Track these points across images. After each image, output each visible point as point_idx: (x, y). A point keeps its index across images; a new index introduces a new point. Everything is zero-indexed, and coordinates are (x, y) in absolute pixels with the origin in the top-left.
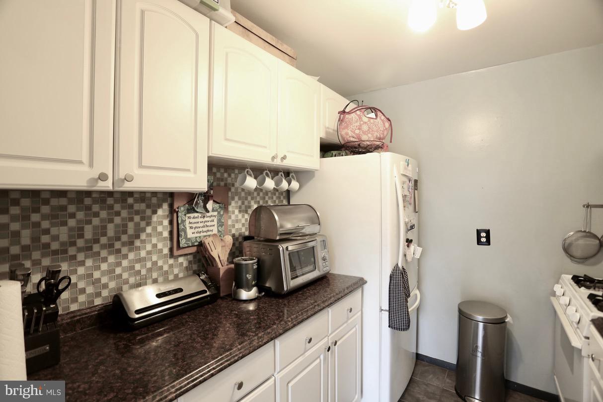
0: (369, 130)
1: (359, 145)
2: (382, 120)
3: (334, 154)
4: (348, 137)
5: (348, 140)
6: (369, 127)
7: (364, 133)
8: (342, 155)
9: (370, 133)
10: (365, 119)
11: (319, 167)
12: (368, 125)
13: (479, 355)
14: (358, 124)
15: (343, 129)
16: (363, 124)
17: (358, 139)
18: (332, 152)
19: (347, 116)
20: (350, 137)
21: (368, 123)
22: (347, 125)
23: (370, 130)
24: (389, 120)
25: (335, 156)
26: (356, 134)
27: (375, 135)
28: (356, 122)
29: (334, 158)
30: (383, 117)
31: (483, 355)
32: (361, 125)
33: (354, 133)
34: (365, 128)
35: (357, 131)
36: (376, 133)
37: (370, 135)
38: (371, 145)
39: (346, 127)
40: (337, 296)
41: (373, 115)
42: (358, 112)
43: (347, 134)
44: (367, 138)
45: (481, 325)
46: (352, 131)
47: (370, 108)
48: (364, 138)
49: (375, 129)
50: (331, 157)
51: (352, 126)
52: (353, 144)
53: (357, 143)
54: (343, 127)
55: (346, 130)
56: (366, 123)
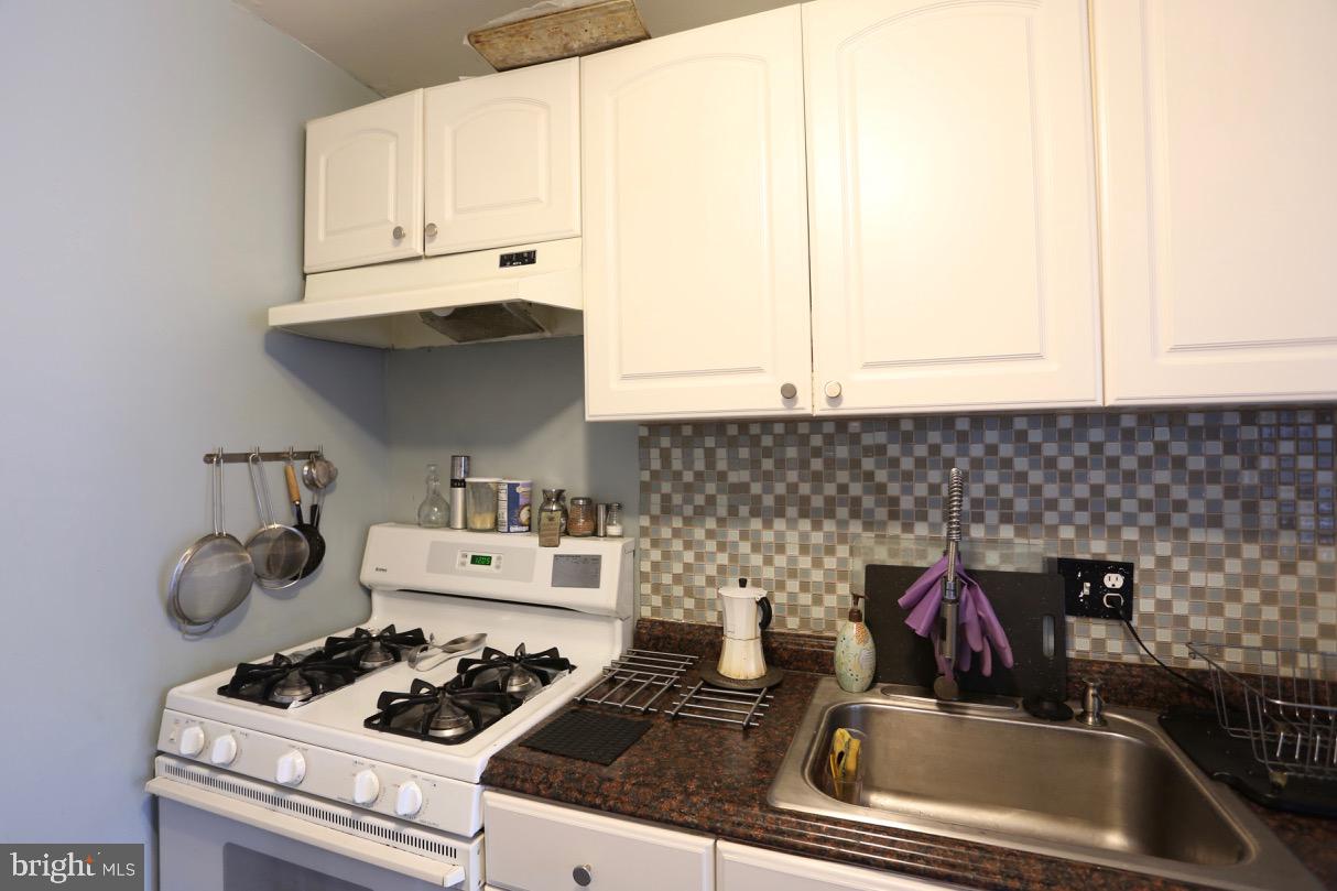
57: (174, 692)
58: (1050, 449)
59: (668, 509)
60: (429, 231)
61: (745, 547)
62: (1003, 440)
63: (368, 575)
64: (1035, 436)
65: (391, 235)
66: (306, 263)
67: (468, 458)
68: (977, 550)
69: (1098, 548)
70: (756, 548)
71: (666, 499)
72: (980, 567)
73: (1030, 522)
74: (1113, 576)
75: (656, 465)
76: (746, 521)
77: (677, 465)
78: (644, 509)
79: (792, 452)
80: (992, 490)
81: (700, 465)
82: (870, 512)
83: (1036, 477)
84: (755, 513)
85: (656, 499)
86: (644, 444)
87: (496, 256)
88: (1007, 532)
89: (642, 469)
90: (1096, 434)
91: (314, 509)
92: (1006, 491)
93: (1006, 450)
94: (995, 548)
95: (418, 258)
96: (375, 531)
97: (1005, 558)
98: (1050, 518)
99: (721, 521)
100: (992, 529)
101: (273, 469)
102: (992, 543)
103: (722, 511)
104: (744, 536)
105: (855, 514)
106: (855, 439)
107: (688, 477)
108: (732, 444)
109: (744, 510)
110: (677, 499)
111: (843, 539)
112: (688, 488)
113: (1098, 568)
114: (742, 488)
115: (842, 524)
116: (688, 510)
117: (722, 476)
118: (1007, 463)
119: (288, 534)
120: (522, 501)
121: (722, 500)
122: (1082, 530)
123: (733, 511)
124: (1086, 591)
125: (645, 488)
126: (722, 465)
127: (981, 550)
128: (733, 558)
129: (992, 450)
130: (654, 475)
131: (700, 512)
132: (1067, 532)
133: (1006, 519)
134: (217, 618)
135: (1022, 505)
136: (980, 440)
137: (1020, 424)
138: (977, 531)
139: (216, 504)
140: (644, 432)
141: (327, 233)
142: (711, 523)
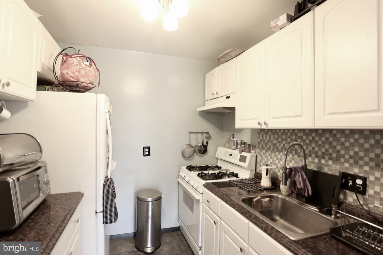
0: (85, 74)
1: (77, 85)
2: (94, 69)
3: (47, 88)
4: (68, 76)
5: (67, 79)
6: (86, 72)
7: (82, 76)
8: (54, 91)
9: (86, 77)
10: (83, 65)
11: (35, 98)
12: (85, 70)
13: (150, 221)
14: (78, 68)
15: (64, 69)
16: (82, 69)
17: (77, 80)
18: (45, 86)
19: (70, 59)
20: (70, 77)
21: (86, 68)
22: (69, 66)
23: (87, 75)
24: (98, 71)
25: (48, 90)
26: (76, 76)
27: (90, 79)
28: (76, 66)
29: (46, 92)
30: (95, 67)
31: (152, 220)
32: (80, 69)
33: (74, 74)
34: (83, 72)
35: (77, 74)
36: (90, 78)
37: (86, 79)
38: (88, 86)
39: (67, 68)
40: (70, 212)
41: (88, 63)
42: (78, 58)
43: (68, 74)
44: (84, 80)
45: (150, 203)
46: (72, 73)
47: (86, 58)
48: (82, 80)
49: (90, 75)
50: (44, 90)
51: (72, 69)
52: (71, 83)
53: (75, 83)
54: (64, 67)
55: (67, 71)
56: (84, 68)
57: (182, 167)
58: (343, 140)
59: (263, 148)
60: (217, 93)
61: (275, 158)
62: (330, 136)
63: (217, 156)
64: (338, 136)
65: (212, 95)
66: (205, 99)
67: (233, 135)
68: (322, 166)
69: (356, 171)
70: (277, 159)
71: (262, 146)
72: (323, 171)
73: (336, 160)
74: (359, 180)
75: (261, 138)
76: (275, 152)
77: (264, 138)
78: (259, 148)
79: (284, 137)
80: (327, 150)
81: (268, 139)
82: (299, 153)
83: (338, 148)
84: (277, 151)
85: (261, 145)
86: (259, 133)
87: (225, 97)
88: (330, 162)
89: (259, 139)
90: (357, 136)
91: (207, 143)
92: (331, 151)
93: (331, 139)
94: (327, 167)
95: (217, 98)
96: (219, 148)
97: (329, 170)
98: (342, 160)
99: (271, 152)
100: (326, 161)
101: (199, 135)
102: (327, 165)
103: (272, 150)
104: (275, 156)
105: (296, 153)
106: (296, 134)
107: (266, 141)
108: (274, 134)
109: (275, 150)
110: (264, 146)
111: (293, 159)
112: (266, 144)
113: (354, 177)
114: (275, 145)
115: (293, 155)
116: (266, 149)
117: (272, 142)
118: (331, 143)
119: (200, 146)
120: (238, 144)
121: (272, 147)
122: (351, 165)
123: (273, 150)
124: (351, 183)
125: (259, 143)
126: (272, 139)
127: (323, 167)
128: (273, 161)
129: (327, 139)
130: (261, 140)
131: (268, 149)
132: (347, 165)
133: (330, 159)
134: (189, 158)
135: (334, 155)
136: (324, 136)
137: (335, 132)
138: (323, 161)
139: (190, 140)
140: (259, 131)
141: (208, 94)
142: (270, 152)
